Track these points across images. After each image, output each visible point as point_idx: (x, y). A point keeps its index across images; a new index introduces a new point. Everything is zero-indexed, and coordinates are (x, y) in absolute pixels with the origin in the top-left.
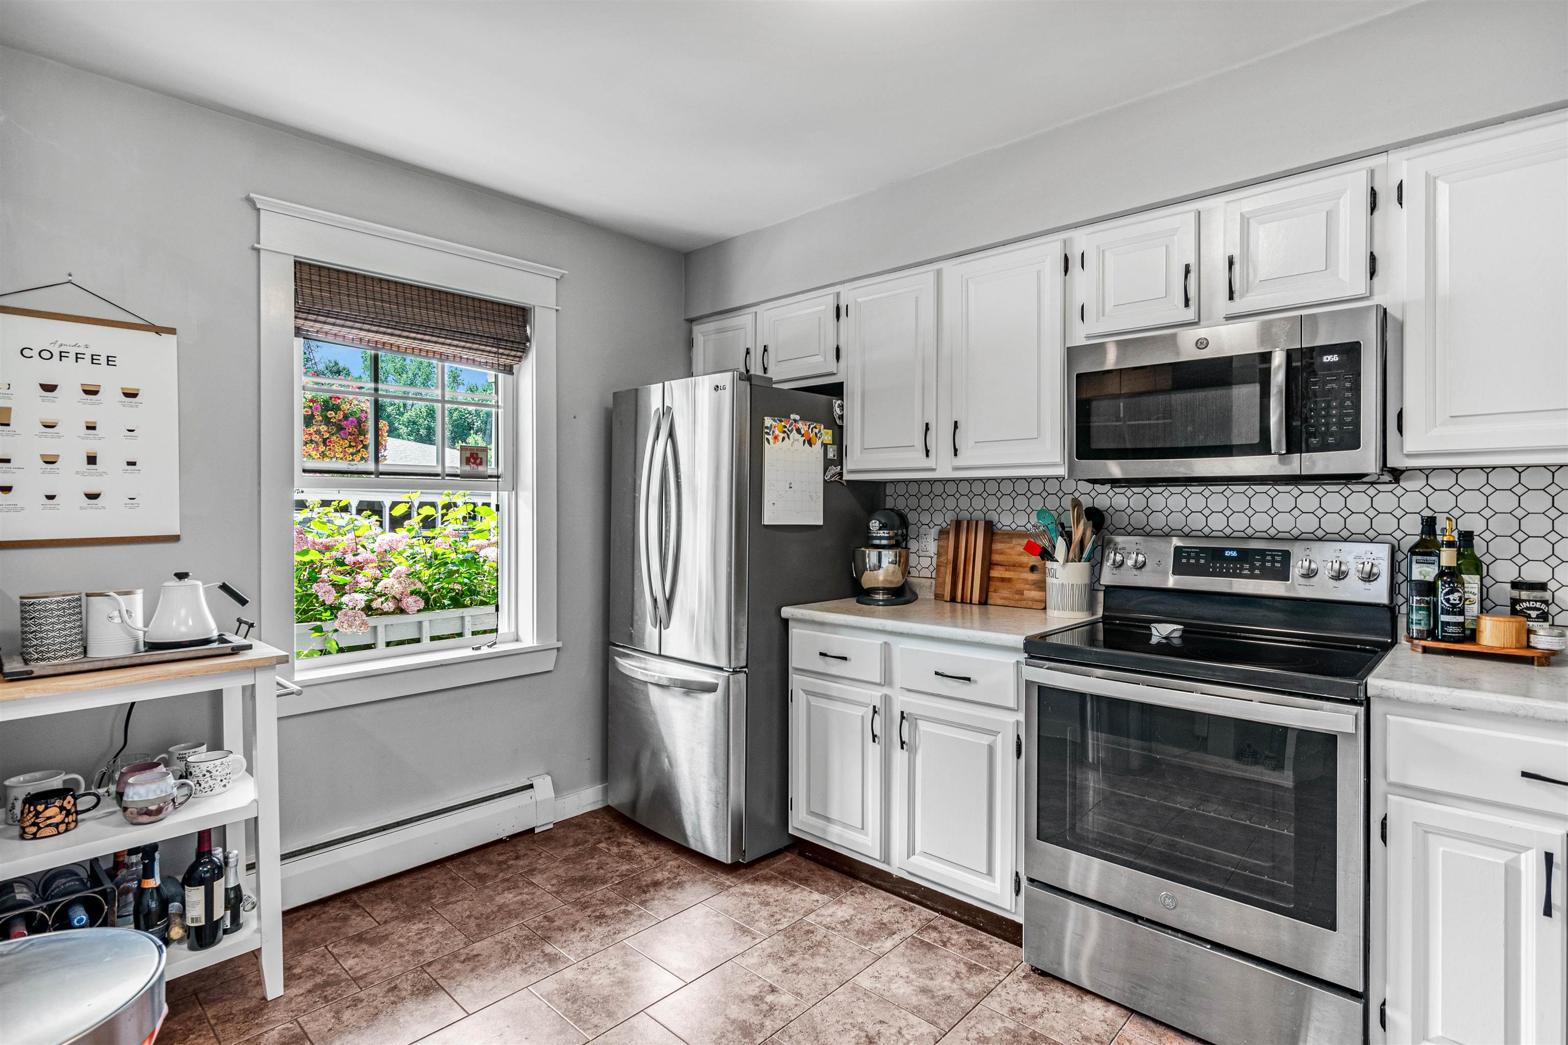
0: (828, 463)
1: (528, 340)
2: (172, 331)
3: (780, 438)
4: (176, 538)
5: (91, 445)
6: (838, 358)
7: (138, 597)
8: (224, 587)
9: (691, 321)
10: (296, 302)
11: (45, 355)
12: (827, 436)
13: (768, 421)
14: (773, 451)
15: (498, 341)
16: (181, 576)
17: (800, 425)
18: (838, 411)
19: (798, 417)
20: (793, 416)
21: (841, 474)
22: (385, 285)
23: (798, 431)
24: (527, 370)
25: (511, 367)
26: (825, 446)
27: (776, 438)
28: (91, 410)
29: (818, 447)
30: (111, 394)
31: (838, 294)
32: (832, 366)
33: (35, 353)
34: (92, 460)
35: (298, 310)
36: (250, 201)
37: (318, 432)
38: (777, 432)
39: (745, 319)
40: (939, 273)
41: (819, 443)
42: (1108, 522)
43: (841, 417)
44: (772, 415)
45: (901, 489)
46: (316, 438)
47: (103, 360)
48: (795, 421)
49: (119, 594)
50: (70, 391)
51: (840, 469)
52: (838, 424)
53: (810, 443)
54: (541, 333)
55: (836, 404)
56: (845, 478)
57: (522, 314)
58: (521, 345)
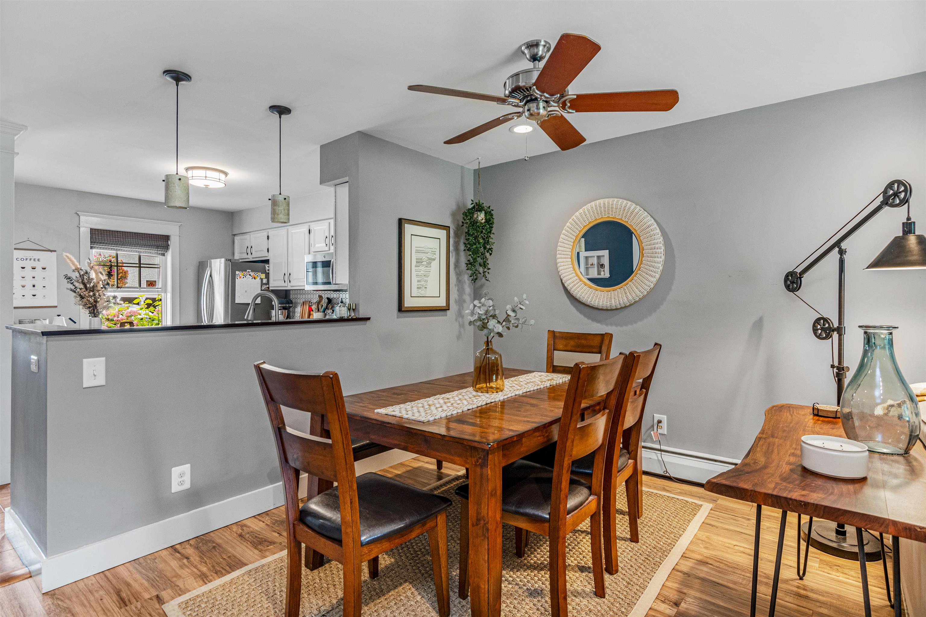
0: (262, 284)
1: (169, 245)
2: (55, 251)
3: (242, 277)
4: (56, 307)
5: (34, 282)
6: (268, 251)
8: (70, 319)
9: (234, 235)
10: (91, 240)
11: (22, 259)
12: (263, 276)
13: (237, 272)
14: (237, 281)
15: (158, 247)
16: (59, 316)
17: (251, 273)
18: (267, 268)
19: (250, 271)
20: (248, 271)
21: (269, 288)
22: (119, 233)
23: (250, 275)
24: (169, 255)
25: (164, 254)
26: (262, 279)
28: (34, 273)
29: (258, 280)
30: (39, 269)
31: (268, 232)
32: (266, 254)
33: (20, 259)
34: (34, 286)
35: (91, 242)
36: (76, 213)
38: (241, 276)
39: (247, 236)
40: (288, 229)
41: (259, 278)
42: (332, 302)
43: (268, 270)
44: (239, 271)
45: (294, 292)
47: (37, 260)
48: (249, 272)
49: (43, 320)
50: (28, 268)
51: (268, 286)
52: (267, 272)
53: (255, 278)
54: (174, 243)
55: (267, 266)
56: (270, 288)
57: (167, 238)
58: (166, 247)
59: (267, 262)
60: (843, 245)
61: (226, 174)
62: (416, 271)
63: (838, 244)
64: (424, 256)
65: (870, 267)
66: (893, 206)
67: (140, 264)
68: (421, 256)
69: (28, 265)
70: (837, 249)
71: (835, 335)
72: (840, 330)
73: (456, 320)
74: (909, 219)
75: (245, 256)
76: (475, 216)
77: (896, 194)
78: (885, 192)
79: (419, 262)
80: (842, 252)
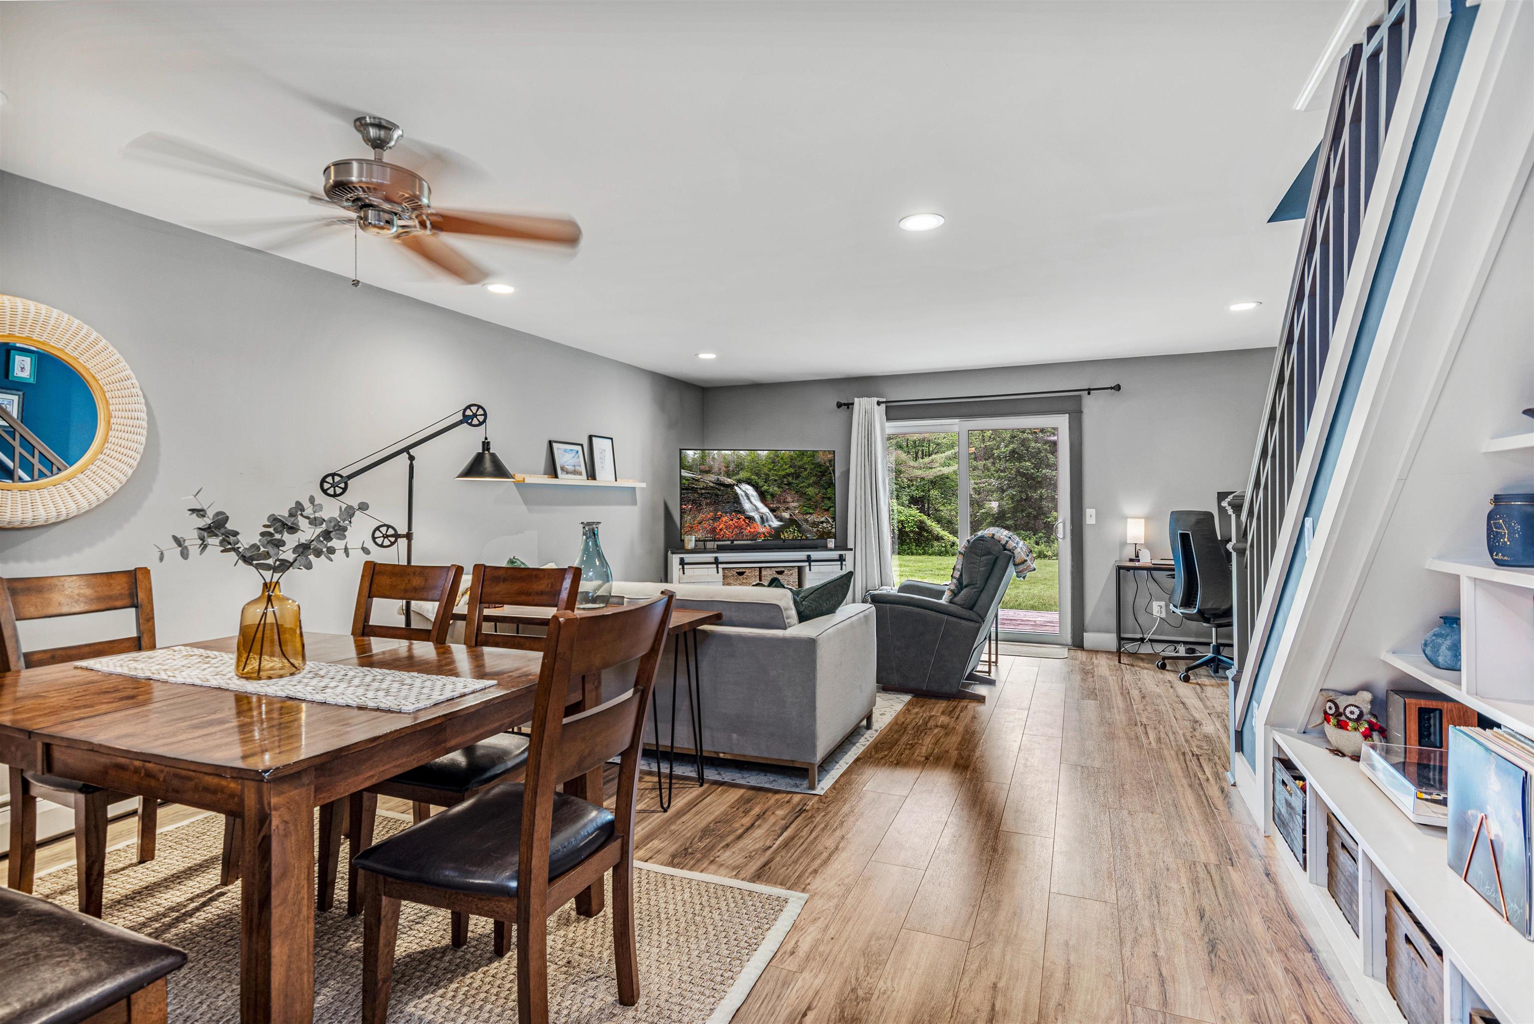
60: (412, 451)
63: (406, 449)
65: (460, 476)
66: (471, 424)
70: (405, 455)
71: (403, 542)
72: (409, 536)
74: (486, 439)
77: (475, 415)
78: (465, 410)
80: (412, 458)
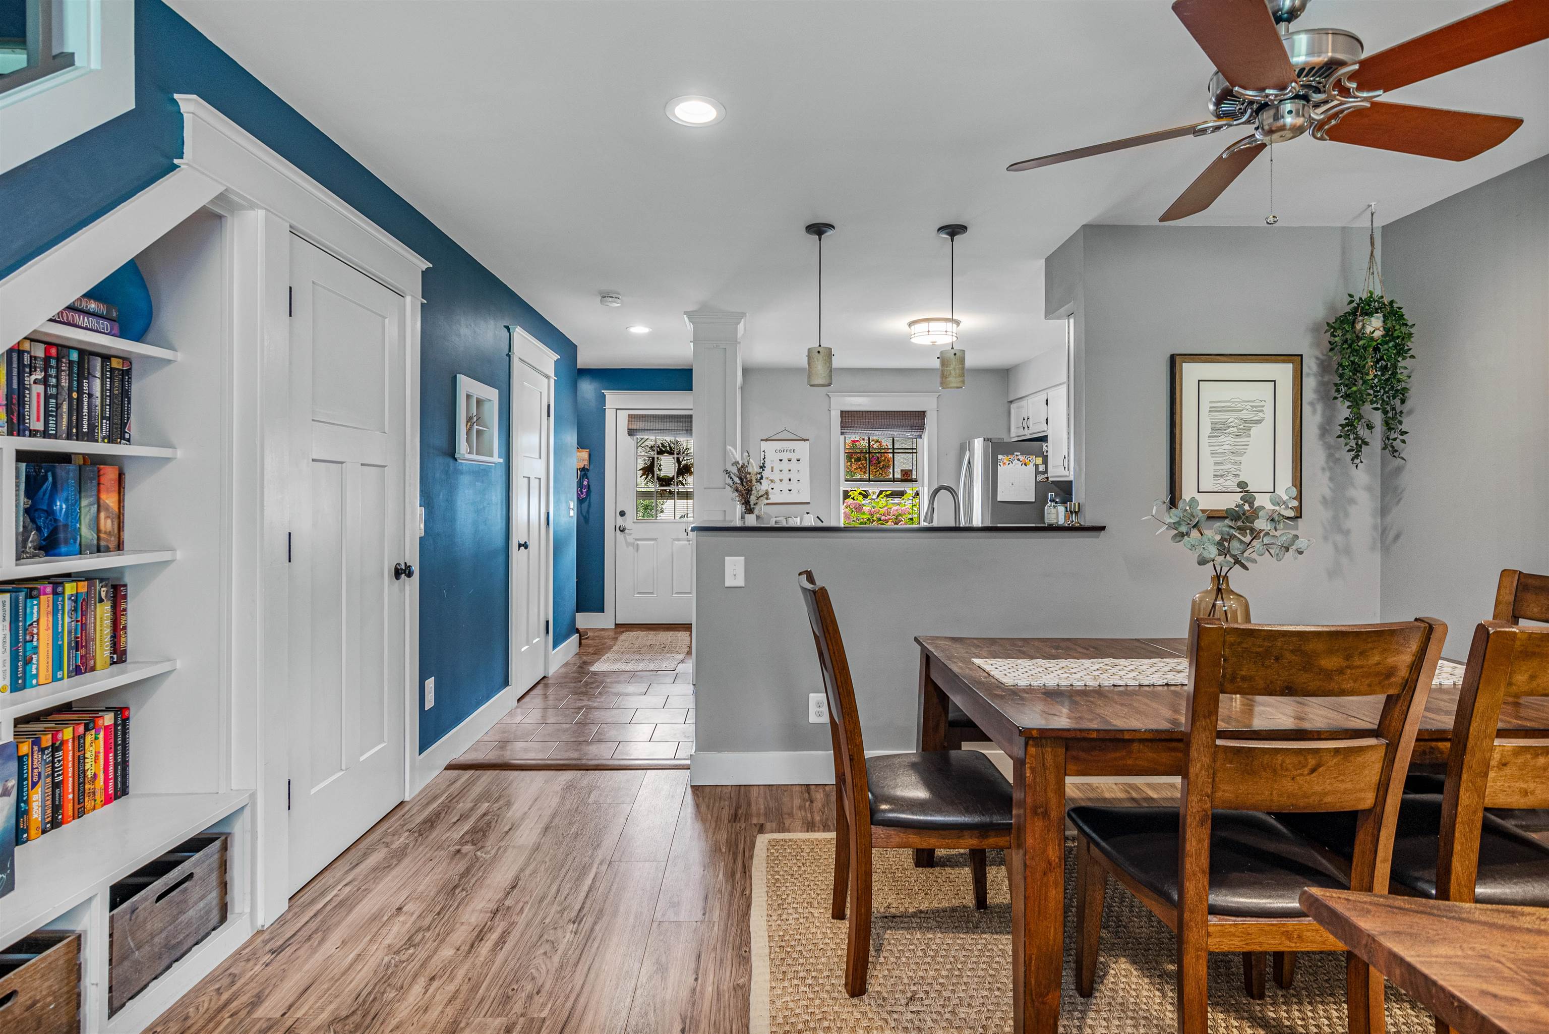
0: (1037, 473)
1: (925, 424)
2: (808, 440)
3: (1008, 464)
4: (808, 503)
5: (790, 476)
6: (1047, 423)
7: (799, 519)
8: (818, 517)
9: (1011, 402)
10: (841, 424)
11: (780, 451)
12: (1039, 461)
13: (1000, 457)
14: (1001, 469)
15: (912, 427)
16: (808, 513)
17: (1020, 457)
18: (1045, 449)
19: (1019, 454)
20: (1016, 454)
21: (1047, 478)
23: (1018, 460)
24: (925, 436)
25: (920, 434)
26: (1037, 466)
27: (1004, 464)
28: (790, 465)
29: (1031, 467)
30: (794, 460)
31: (1047, 394)
32: (1044, 427)
34: (790, 480)
35: (842, 426)
36: (828, 396)
37: (862, 464)
38: (1005, 461)
39: (1024, 403)
41: (1032, 465)
43: (1047, 451)
44: (1003, 454)
46: (861, 466)
47: (793, 451)
48: (1017, 456)
49: (795, 517)
50: (785, 461)
51: (1046, 476)
52: (1045, 454)
53: (1025, 465)
54: (930, 421)
55: (1044, 445)
56: (1050, 479)
57: (922, 414)
58: (921, 427)
59: (1044, 439)
61: (958, 323)
62: (1209, 446)
64: (1231, 418)
67: (894, 449)
68: (1220, 417)
69: (785, 456)
73: (1326, 538)
75: (1021, 432)
76: (1359, 326)
79: (1219, 428)
